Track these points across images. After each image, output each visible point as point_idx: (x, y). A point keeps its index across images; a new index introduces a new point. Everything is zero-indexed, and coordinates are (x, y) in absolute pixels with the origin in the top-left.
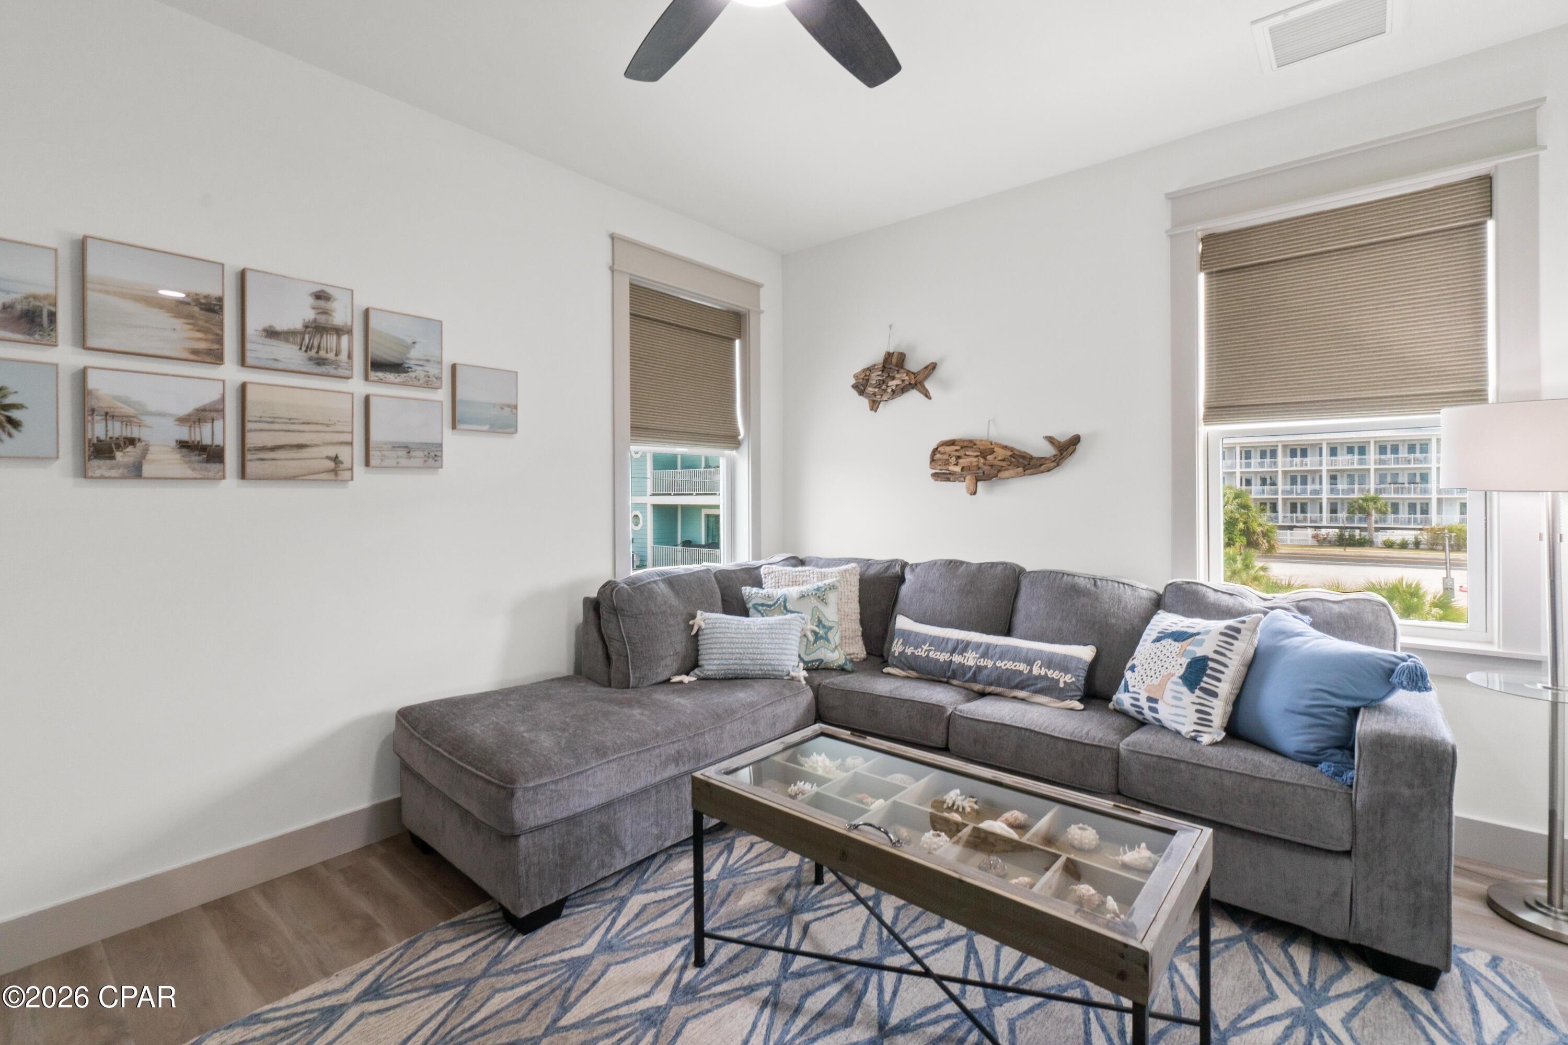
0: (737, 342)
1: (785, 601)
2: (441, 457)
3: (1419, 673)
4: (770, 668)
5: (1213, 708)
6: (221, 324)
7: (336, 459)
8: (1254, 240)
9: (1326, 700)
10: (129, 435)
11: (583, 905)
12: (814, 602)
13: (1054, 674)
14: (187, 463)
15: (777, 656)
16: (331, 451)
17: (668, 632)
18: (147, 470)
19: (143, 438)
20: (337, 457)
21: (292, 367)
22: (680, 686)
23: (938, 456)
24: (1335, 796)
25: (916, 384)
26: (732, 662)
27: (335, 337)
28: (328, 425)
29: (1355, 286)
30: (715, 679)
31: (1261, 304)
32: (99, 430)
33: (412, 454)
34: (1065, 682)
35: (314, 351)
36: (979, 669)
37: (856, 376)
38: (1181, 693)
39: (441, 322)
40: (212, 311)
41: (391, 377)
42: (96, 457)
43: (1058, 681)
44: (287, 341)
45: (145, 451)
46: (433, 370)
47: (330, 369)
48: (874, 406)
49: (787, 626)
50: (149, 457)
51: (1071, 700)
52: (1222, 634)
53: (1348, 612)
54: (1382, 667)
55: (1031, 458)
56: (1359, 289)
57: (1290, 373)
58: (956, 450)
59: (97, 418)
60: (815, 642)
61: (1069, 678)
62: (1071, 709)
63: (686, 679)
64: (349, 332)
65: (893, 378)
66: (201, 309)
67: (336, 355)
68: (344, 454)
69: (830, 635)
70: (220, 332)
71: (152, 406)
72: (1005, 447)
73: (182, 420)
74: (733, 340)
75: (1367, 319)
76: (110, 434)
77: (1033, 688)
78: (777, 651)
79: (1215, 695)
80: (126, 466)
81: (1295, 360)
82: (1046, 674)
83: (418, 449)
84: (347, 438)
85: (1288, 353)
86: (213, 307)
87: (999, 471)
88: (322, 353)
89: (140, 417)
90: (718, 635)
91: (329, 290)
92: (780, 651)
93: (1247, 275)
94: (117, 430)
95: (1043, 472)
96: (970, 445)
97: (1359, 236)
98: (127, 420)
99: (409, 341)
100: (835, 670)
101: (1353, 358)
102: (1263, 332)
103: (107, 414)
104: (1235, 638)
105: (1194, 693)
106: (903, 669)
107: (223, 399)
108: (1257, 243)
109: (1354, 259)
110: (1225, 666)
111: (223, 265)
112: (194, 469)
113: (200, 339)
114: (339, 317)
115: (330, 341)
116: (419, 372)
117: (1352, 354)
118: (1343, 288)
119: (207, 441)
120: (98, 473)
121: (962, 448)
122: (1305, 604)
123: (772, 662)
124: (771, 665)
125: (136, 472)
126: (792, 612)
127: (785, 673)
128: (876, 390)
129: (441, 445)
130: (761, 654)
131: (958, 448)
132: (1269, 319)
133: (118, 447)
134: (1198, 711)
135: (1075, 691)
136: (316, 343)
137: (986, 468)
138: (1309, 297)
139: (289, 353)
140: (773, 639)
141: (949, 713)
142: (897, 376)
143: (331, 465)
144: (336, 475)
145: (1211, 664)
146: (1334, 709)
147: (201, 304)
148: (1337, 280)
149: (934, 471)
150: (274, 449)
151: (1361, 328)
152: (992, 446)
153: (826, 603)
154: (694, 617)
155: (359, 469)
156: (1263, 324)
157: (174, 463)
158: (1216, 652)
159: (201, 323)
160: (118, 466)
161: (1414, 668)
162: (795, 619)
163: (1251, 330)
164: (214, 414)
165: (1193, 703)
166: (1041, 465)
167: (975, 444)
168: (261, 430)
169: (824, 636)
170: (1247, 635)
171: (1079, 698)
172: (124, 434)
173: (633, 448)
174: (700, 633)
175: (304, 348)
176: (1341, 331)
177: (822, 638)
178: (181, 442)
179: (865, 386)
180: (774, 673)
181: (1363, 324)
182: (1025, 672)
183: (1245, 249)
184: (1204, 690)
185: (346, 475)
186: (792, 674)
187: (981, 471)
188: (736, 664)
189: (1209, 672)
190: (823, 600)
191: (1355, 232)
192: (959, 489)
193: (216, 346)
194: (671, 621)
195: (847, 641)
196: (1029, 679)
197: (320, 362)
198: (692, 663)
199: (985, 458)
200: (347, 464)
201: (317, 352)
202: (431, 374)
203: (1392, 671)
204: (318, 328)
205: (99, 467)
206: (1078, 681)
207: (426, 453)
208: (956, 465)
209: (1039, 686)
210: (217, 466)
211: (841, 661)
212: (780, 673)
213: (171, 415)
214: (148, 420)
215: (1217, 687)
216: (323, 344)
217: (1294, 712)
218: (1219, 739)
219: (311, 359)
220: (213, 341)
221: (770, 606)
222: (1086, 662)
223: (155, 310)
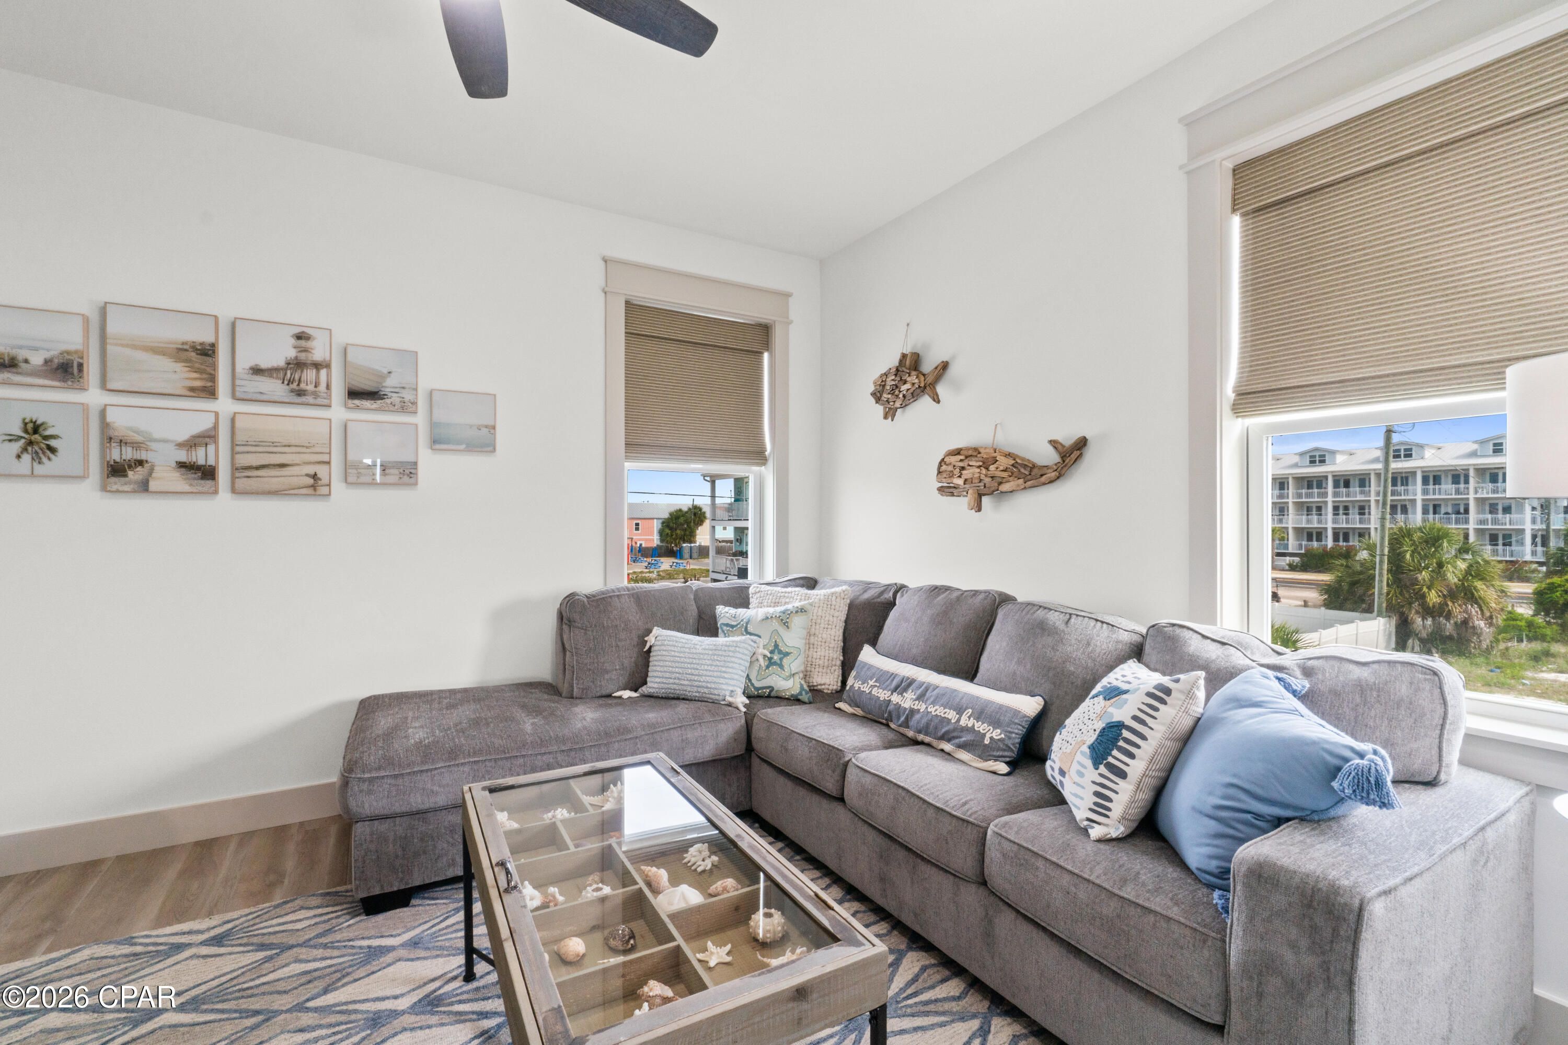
0: (766, 355)
1: (747, 623)
2: (416, 474)
3: (1372, 780)
4: (706, 690)
5: (1116, 793)
6: (214, 366)
7: (314, 476)
8: (1300, 159)
9: (1239, 800)
10: (139, 458)
11: (437, 899)
12: (775, 624)
13: (981, 727)
14: (185, 479)
15: (715, 679)
16: (311, 470)
17: (617, 646)
18: (153, 485)
19: (149, 460)
20: (315, 474)
21: (276, 399)
22: (619, 701)
23: (944, 467)
24: (1205, 941)
25: (925, 387)
26: (672, 681)
27: (314, 371)
28: (307, 447)
29: (1447, 201)
30: (657, 697)
31: (1312, 247)
32: (115, 455)
33: (387, 471)
34: (991, 738)
35: (295, 384)
36: (912, 712)
37: (875, 383)
38: (1085, 768)
39: (416, 352)
40: (206, 355)
41: (367, 404)
42: (113, 475)
43: (984, 735)
44: (271, 376)
45: (152, 470)
46: (408, 396)
47: (310, 399)
48: (890, 414)
49: (733, 649)
50: (154, 475)
51: (996, 760)
52: (1150, 695)
53: (1372, 680)
54: (1325, 763)
55: (1034, 466)
56: (1453, 206)
57: (1350, 338)
58: (961, 460)
59: (113, 445)
60: (768, 667)
61: (997, 734)
62: (994, 773)
63: (627, 694)
64: (328, 366)
65: (905, 382)
66: (198, 354)
67: (316, 387)
68: (322, 471)
69: (786, 661)
70: (212, 372)
71: (156, 435)
72: (1008, 455)
73: (180, 445)
74: (762, 353)
75: (1463, 248)
76: (124, 457)
77: (957, 741)
78: (715, 674)
79: (1123, 775)
80: (136, 482)
81: (1358, 319)
82: (974, 725)
83: (393, 467)
84: (325, 458)
85: (1348, 310)
86: (207, 352)
87: (1000, 483)
88: (303, 386)
89: (148, 443)
90: (664, 653)
91: (309, 331)
92: (719, 674)
93: (1294, 210)
94: (129, 454)
95: (1044, 484)
96: (975, 454)
97: (1450, 126)
98: (137, 446)
99: (385, 371)
100: (788, 699)
101: (1441, 308)
102: (1315, 285)
103: (121, 441)
104: (1164, 702)
105: (1097, 769)
106: (850, 705)
107: (215, 427)
108: (1304, 163)
109: (1446, 162)
110: (1144, 738)
111: (216, 317)
112: (191, 485)
113: (196, 379)
114: (318, 355)
115: (310, 374)
116: (395, 398)
117: (1441, 302)
118: (1428, 207)
119: (201, 462)
120: (115, 488)
121: (966, 457)
122: (1310, 663)
123: (709, 685)
124: (707, 687)
125: (144, 487)
126: (751, 634)
127: (721, 698)
128: (890, 396)
129: (416, 463)
130: (699, 675)
131: (962, 457)
132: (1323, 266)
133: (130, 467)
134: (1097, 794)
135: (1004, 750)
136: (297, 377)
137: (987, 480)
138: (1378, 227)
139: (274, 387)
140: (714, 660)
141: (847, 759)
142: (908, 379)
143: (311, 481)
144: (315, 490)
145: (1126, 734)
146: (1249, 816)
147: (197, 350)
148: (1419, 197)
149: (941, 485)
150: (258, 468)
151: (1455, 262)
152: (995, 455)
153: (788, 627)
154: (649, 632)
155: (337, 486)
156: (1314, 274)
157: (177, 481)
158: (1135, 718)
159: (197, 365)
160: (130, 483)
161: (1365, 770)
162: (744, 642)
163: (1299, 283)
164: (207, 440)
165: (1094, 782)
166: (1042, 475)
167: (980, 453)
168: (248, 452)
169: (779, 662)
170: (1179, 699)
171: (1008, 759)
172: (135, 457)
173: (626, 464)
174: (653, 649)
175: (286, 382)
176: (1424, 270)
177: (775, 663)
178: (180, 463)
179: (881, 393)
180: (711, 696)
181: (1458, 256)
182: (953, 721)
183: (1289, 174)
184: (1110, 767)
185: (324, 490)
186: (729, 699)
187: (982, 484)
188: (674, 684)
189: (1121, 743)
190: (786, 624)
191: (1443, 122)
192: (962, 504)
193: (209, 384)
194: (623, 635)
195: (821, 670)
196: (954, 730)
197: (300, 393)
198: (638, 680)
199: (987, 469)
200: (325, 480)
201: (298, 385)
202: (406, 400)
203: (1339, 769)
204: (298, 365)
205: (115, 483)
206: (1010, 738)
207: (401, 471)
208: (960, 477)
209: (963, 739)
210: (209, 483)
211: (795, 691)
212: (717, 697)
213: (172, 441)
214: (153, 445)
215: (1127, 765)
216: (304, 378)
217: (1201, 812)
218: (1114, 834)
219: (292, 391)
220: (207, 380)
221: (732, 626)
222: (1025, 716)
223: (161, 357)
